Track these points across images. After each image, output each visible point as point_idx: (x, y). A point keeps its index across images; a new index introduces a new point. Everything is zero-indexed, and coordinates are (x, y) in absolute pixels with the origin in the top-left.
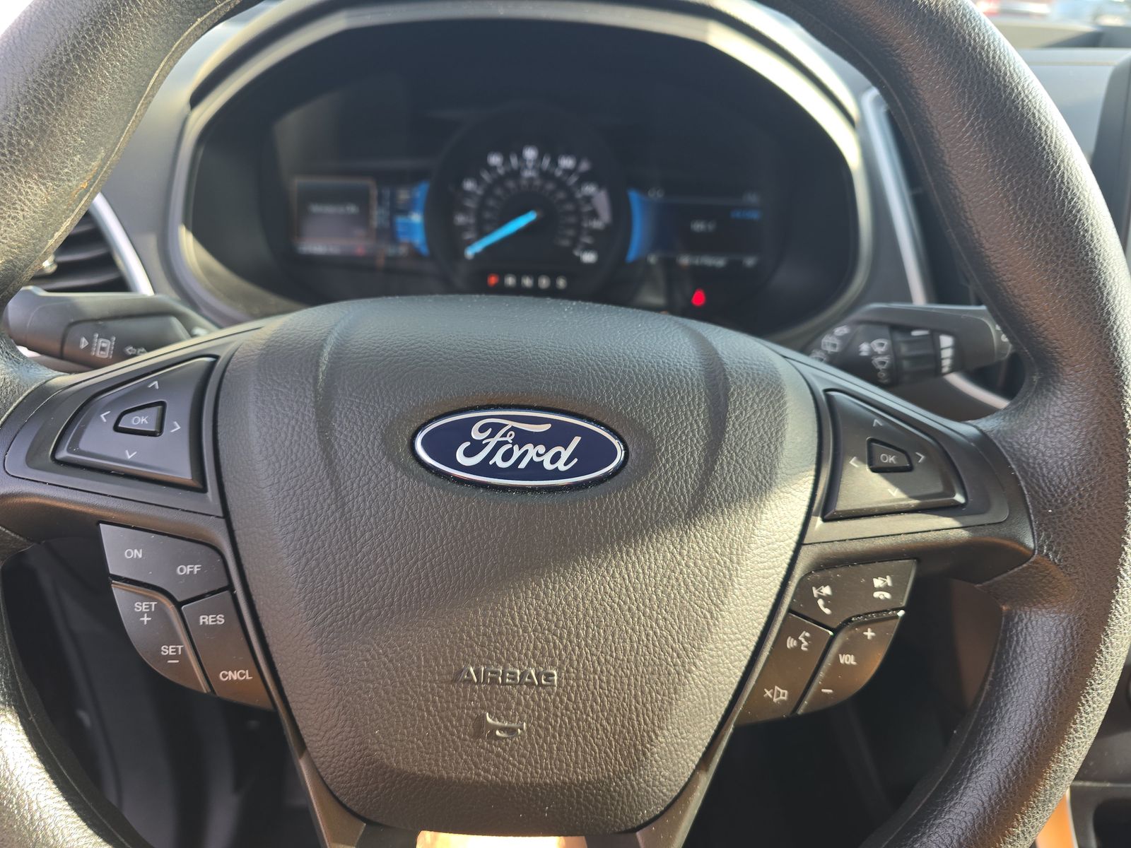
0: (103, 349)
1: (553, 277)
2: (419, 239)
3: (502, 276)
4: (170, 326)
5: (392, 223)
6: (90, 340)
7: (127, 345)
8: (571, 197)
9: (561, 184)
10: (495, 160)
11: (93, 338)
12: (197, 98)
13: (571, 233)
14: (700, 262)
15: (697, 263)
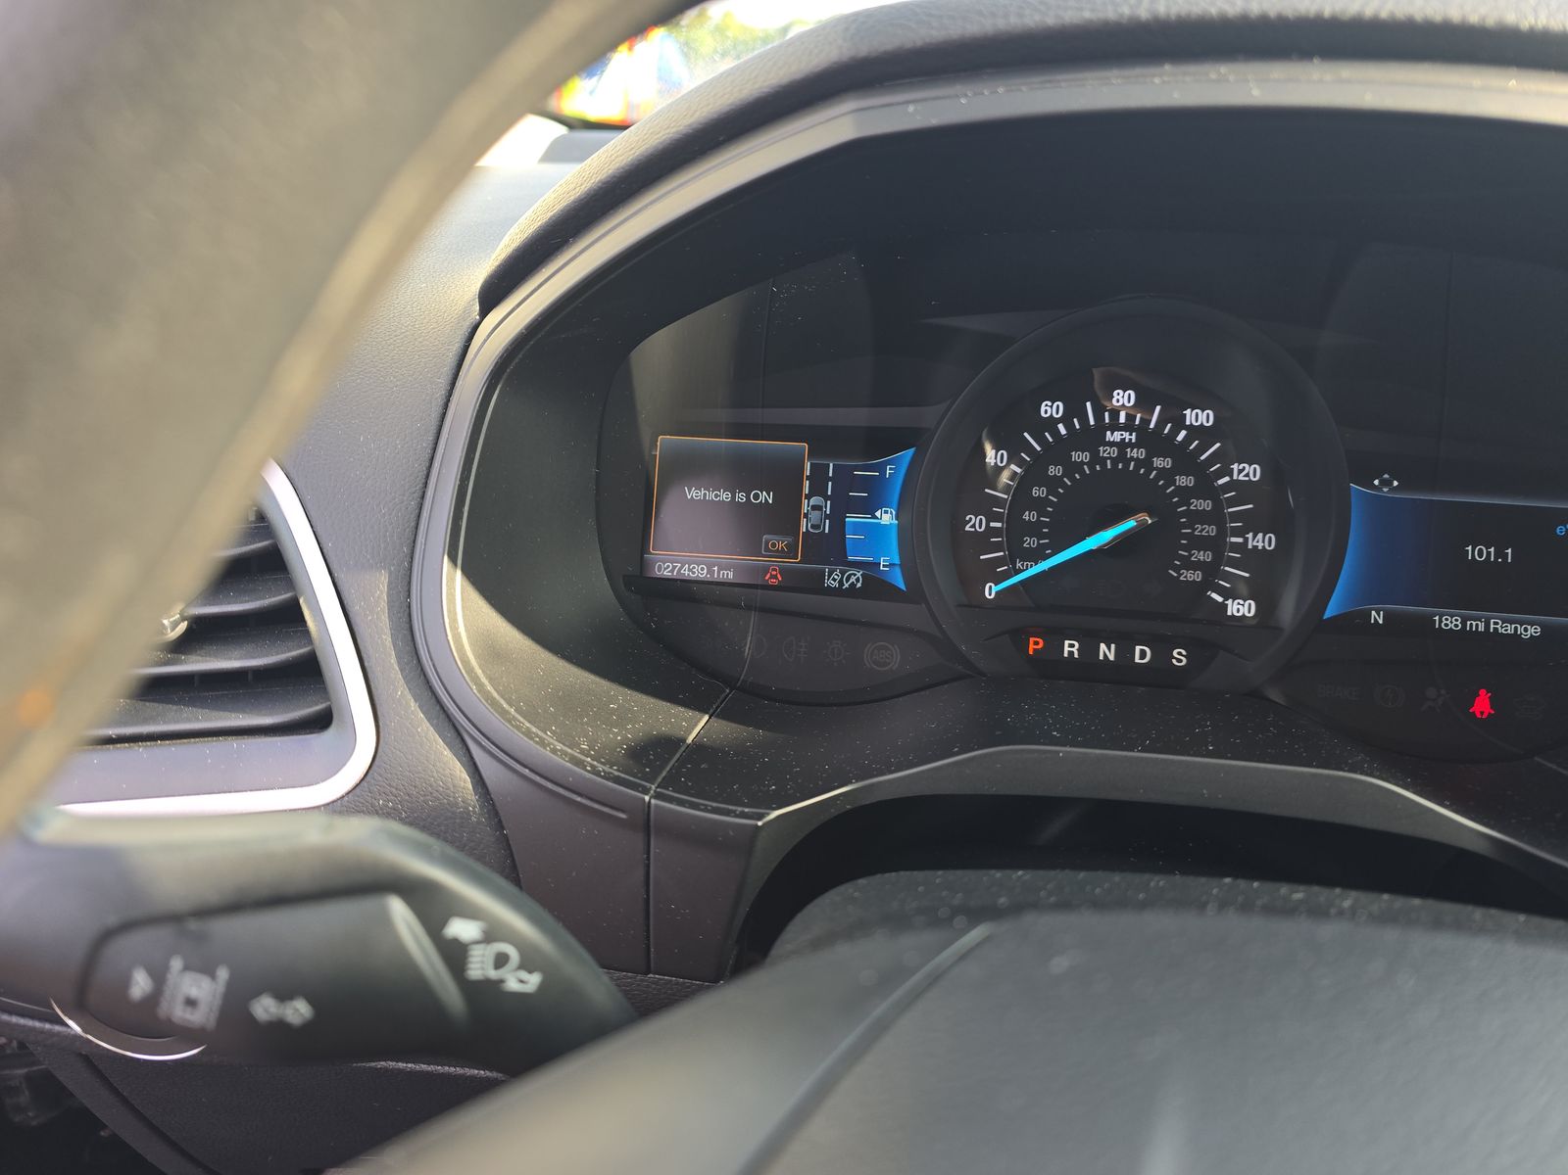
0: (191, 1003)
1: (1162, 647)
2: (888, 557)
3: (1057, 636)
4: (386, 920)
5: (839, 526)
6: (159, 977)
7: (257, 994)
8: (1205, 487)
9: (1186, 461)
10: (1050, 409)
11: (166, 968)
12: (494, 293)
13: (1204, 556)
14: (1487, 626)
15: (1481, 628)
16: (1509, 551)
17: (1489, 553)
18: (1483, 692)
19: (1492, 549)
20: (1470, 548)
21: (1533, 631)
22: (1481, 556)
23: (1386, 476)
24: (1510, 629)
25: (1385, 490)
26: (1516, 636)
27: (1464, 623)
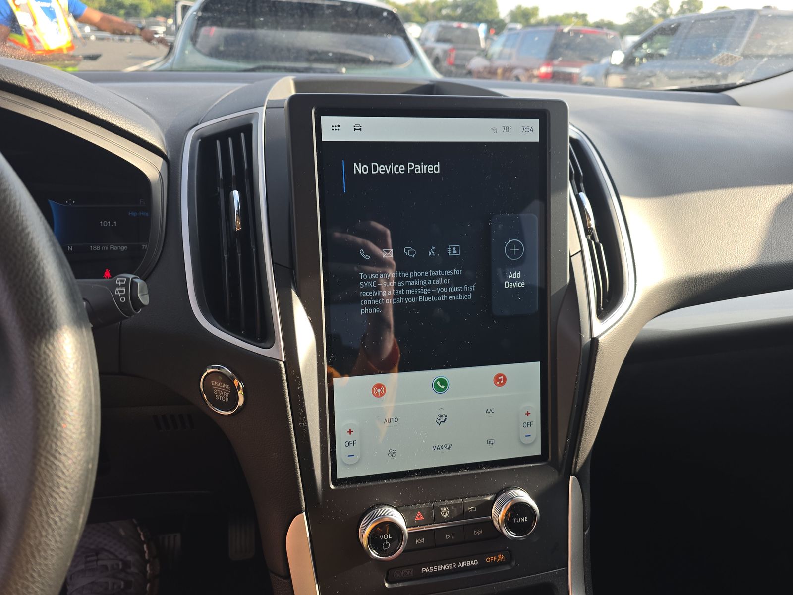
14: (109, 248)
15: (107, 249)
16: (115, 222)
17: (108, 223)
18: (107, 270)
19: (109, 222)
20: (101, 222)
21: (125, 248)
22: (105, 224)
23: (70, 200)
24: (117, 248)
25: (70, 204)
26: (119, 251)
27: (101, 248)
